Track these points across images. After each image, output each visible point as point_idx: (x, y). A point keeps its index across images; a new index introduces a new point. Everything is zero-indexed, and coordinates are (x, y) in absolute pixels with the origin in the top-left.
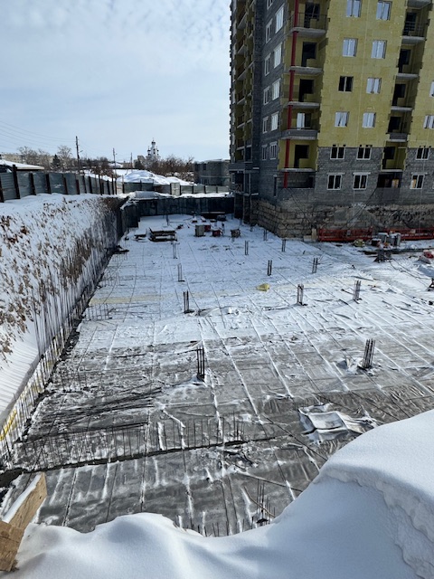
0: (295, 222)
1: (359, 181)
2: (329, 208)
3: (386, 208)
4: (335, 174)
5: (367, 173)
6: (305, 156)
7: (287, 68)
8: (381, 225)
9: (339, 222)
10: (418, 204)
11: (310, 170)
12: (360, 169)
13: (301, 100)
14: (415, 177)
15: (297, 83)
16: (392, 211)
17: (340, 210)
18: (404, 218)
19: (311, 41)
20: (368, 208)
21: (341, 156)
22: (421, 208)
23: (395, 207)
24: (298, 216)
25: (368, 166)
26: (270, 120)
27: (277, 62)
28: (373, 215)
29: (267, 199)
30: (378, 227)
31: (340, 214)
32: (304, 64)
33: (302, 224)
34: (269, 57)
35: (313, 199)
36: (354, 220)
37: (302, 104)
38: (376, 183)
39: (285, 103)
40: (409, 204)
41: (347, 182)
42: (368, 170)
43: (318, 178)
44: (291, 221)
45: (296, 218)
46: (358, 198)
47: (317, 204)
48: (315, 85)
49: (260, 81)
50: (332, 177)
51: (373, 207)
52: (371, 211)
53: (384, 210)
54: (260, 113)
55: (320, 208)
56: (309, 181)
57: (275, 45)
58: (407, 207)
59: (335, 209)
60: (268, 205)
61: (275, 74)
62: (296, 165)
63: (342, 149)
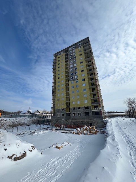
3: (69, 120)
4: (58, 114)
8: (68, 124)
9: (60, 123)
12: (62, 113)
14: (73, 114)
16: (70, 121)
17: (60, 120)
28: (66, 122)
33: (54, 123)
35: (55, 118)
38: (66, 115)
41: (61, 115)
42: (64, 113)
43: (56, 114)
46: (63, 118)
58: (73, 120)
63: (59, 109)
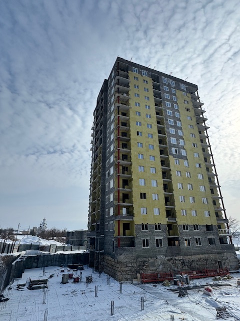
0: (127, 269)
1: (159, 243)
2: (145, 259)
3: (177, 258)
4: (145, 239)
5: (162, 238)
6: (128, 229)
7: (116, 188)
8: (176, 269)
9: (153, 268)
10: (192, 255)
11: (132, 236)
12: (158, 236)
13: (124, 202)
14: (186, 240)
15: (121, 195)
16: (180, 260)
17: (151, 260)
18: (187, 264)
19: (125, 179)
20: (167, 258)
21: (147, 229)
22: (194, 258)
23: (181, 258)
24: (128, 265)
25: (161, 234)
26: (109, 211)
27: (112, 186)
28: (170, 263)
29: (109, 254)
30: (175, 271)
31: (152, 263)
32: (124, 187)
33: (131, 271)
34: (108, 184)
35: (135, 254)
36: (161, 267)
37: (124, 204)
38: (167, 243)
39: (116, 203)
40: (187, 255)
41: (152, 243)
42: (162, 236)
43: (136, 241)
44: (124, 269)
45: (127, 266)
46: (160, 252)
47: (138, 257)
48: (129, 195)
49: (104, 193)
50: (144, 241)
51: (169, 258)
52: (169, 260)
53: (175, 259)
54: (104, 207)
55: (140, 260)
56: (132, 243)
57: (111, 179)
58: (186, 257)
59: (149, 260)
60: (110, 258)
61: (111, 191)
62: (124, 234)
63: (146, 226)
